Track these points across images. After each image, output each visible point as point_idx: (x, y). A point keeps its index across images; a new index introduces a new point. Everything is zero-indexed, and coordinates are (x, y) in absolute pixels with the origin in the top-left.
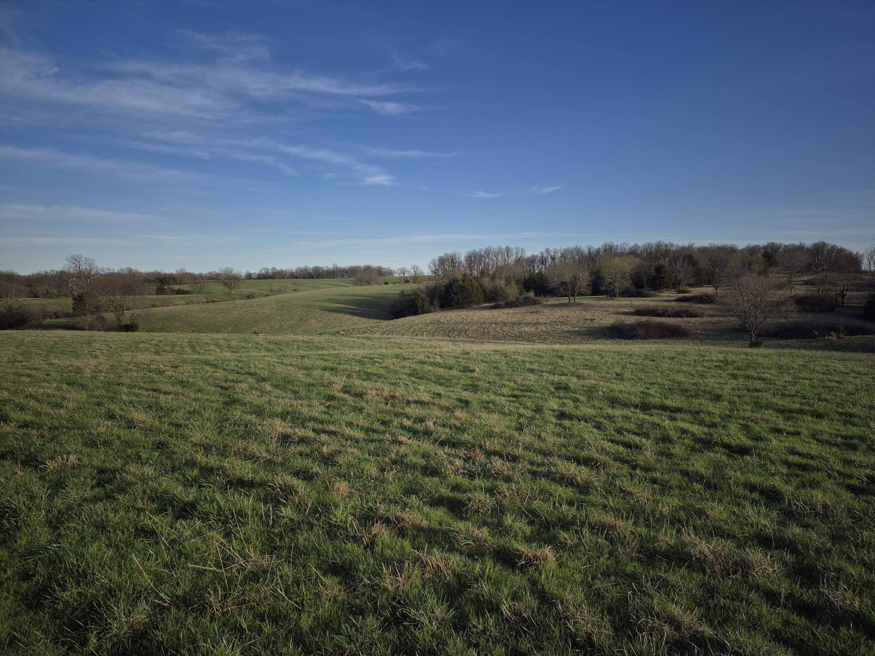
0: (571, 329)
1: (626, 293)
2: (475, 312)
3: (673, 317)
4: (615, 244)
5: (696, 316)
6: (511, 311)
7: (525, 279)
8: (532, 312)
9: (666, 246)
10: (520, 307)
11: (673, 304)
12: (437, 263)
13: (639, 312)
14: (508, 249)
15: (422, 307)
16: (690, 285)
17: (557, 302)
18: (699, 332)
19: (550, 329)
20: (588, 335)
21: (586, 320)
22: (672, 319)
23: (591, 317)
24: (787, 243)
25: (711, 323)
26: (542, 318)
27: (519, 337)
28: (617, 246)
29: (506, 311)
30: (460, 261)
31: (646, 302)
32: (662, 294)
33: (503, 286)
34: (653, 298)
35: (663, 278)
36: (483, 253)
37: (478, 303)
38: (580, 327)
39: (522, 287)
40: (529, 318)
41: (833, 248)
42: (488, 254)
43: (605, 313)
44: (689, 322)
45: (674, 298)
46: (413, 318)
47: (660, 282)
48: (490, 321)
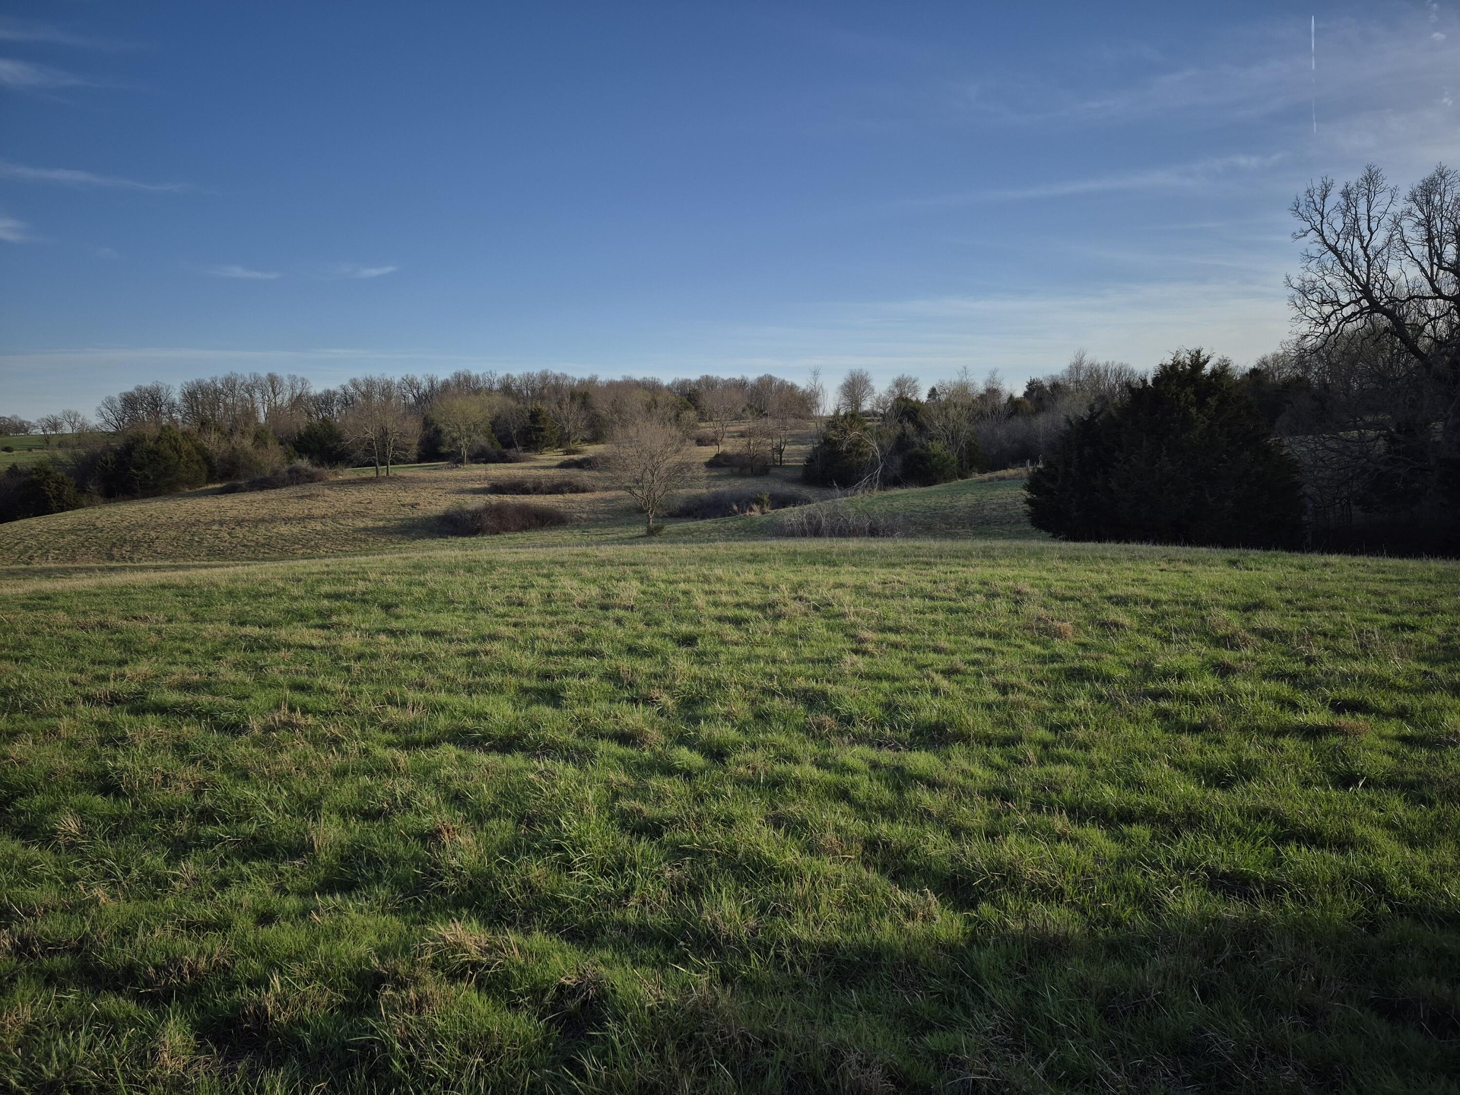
0: (370, 524)
1: (481, 457)
2: (181, 503)
3: (550, 493)
4: (474, 373)
5: (584, 491)
6: (259, 496)
7: (299, 434)
8: (302, 497)
9: (557, 378)
10: (281, 487)
11: (552, 472)
12: (118, 405)
13: (497, 489)
14: (273, 380)
15: (59, 497)
16: (584, 440)
17: (354, 476)
18: (585, 516)
19: (330, 525)
20: (402, 533)
21: (403, 505)
22: (548, 496)
23: (413, 501)
24: (726, 378)
25: (605, 501)
26: (319, 507)
27: (263, 545)
28: (477, 377)
29: (248, 497)
30: (170, 400)
31: (511, 471)
32: (541, 457)
33: (250, 449)
34: (524, 464)
35: (542, 430)
36: (220, 386)
37: (191, 484)
38: (389, 521)
39: (290, 448)
40: (294, 508)
41: (783, 383)
42: (232, 390)
43: (440, 492)
44: (573, 502)
45: (556, 463)
46: (33, 521)
47: (537, 437)
48: (209, 518)
